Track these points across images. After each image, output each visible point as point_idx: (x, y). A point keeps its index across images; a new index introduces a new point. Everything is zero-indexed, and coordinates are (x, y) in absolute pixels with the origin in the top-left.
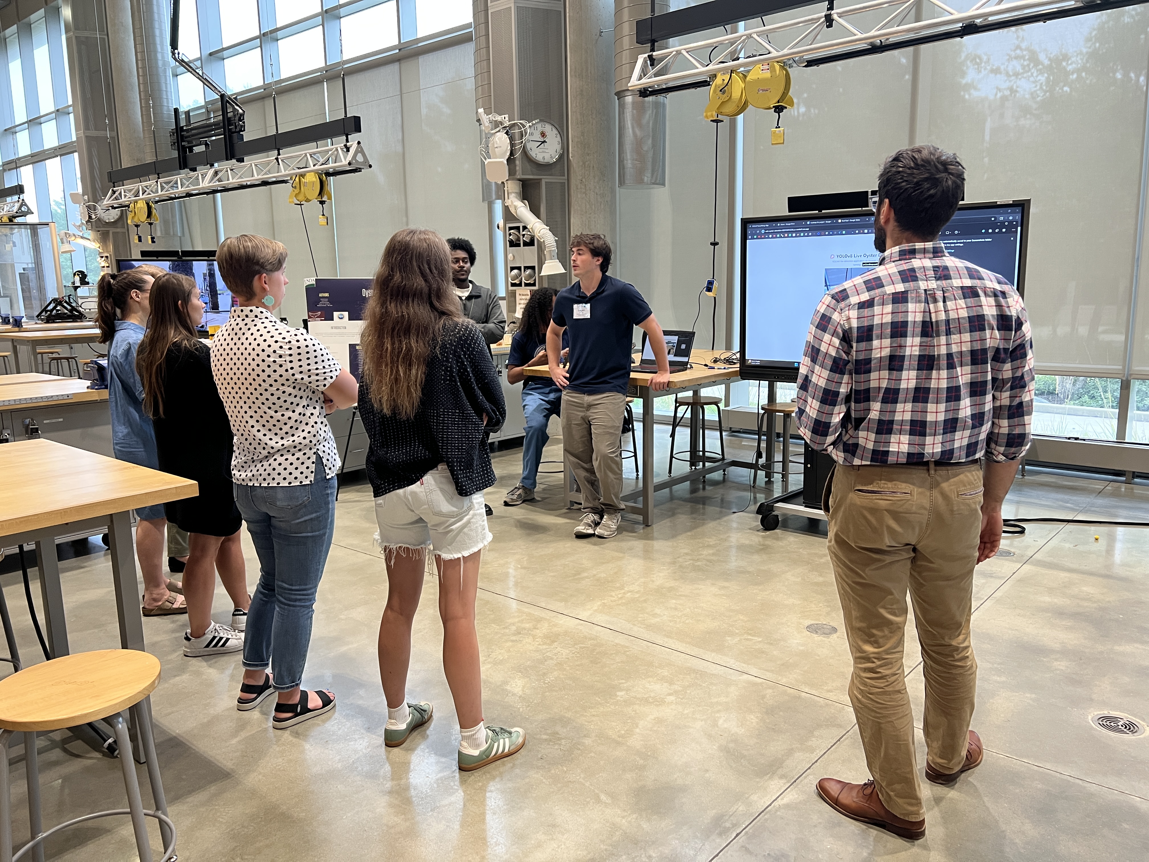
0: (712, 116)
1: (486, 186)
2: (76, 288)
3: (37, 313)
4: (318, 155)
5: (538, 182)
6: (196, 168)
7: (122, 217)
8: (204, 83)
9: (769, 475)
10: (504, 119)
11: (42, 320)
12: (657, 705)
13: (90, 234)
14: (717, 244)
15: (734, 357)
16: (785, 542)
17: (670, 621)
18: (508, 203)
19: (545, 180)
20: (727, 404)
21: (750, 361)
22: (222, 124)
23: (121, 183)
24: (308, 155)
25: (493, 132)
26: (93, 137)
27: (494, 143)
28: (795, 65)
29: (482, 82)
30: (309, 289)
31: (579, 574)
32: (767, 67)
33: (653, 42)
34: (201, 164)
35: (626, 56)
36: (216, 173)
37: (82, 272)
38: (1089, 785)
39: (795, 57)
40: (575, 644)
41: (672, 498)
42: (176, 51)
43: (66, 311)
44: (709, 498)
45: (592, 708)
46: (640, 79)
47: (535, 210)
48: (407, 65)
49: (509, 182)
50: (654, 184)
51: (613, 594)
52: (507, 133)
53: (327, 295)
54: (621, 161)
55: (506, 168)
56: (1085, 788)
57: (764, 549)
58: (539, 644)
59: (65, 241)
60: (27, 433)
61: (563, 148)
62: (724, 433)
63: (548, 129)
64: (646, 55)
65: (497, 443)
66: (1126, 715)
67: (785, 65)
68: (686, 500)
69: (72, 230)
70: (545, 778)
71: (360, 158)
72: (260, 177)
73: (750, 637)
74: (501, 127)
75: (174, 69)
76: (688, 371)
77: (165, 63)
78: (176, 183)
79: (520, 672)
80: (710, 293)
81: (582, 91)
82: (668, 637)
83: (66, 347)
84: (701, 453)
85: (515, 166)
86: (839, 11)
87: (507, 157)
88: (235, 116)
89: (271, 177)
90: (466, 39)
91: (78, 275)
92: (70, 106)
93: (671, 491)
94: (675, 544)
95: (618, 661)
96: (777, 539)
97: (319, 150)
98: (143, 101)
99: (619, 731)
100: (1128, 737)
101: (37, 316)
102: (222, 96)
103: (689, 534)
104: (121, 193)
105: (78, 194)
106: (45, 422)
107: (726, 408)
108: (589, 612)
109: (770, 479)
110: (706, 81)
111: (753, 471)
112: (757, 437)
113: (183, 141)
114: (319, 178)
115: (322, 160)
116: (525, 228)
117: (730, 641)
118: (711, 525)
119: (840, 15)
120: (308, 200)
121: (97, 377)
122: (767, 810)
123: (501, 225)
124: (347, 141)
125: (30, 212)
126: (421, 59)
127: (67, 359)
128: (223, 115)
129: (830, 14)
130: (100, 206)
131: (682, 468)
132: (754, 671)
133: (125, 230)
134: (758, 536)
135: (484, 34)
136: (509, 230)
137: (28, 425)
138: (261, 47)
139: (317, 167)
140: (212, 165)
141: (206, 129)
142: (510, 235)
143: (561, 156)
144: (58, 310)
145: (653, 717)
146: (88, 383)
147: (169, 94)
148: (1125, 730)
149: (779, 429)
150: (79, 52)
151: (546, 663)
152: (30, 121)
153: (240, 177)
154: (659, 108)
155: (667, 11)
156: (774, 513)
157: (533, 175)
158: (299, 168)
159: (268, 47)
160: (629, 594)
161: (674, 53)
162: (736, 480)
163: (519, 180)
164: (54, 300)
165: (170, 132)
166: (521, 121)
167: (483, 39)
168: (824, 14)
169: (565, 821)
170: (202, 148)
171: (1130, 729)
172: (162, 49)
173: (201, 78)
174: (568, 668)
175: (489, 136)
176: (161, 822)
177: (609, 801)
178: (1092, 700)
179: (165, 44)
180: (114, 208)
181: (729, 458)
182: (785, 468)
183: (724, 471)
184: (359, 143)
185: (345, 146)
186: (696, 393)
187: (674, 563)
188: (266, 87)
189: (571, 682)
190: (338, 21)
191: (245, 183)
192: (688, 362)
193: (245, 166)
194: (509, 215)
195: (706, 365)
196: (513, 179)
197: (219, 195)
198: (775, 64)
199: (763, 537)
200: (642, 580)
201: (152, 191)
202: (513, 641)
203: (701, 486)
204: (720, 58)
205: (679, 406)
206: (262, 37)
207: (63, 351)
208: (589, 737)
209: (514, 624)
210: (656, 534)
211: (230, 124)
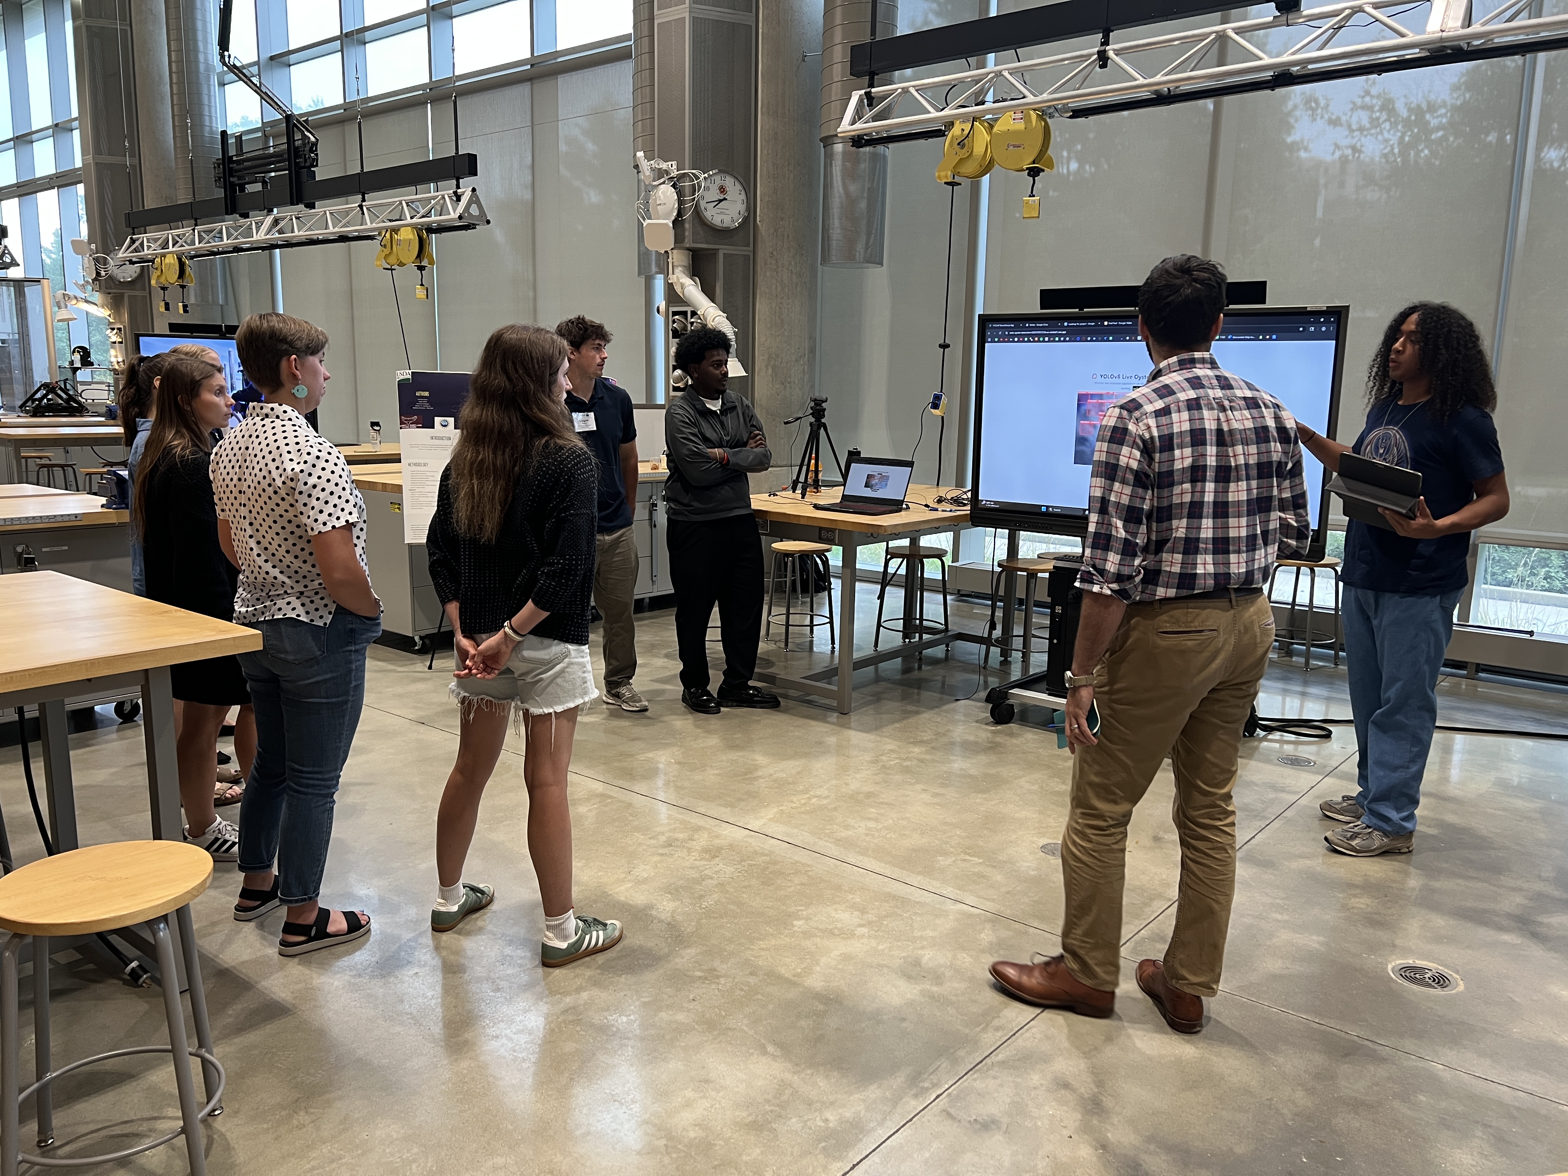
0: (946, 177)
1: (644, 256)
2: (75, 370)
3: (20, 403)
4: (418, 203)
5: (713, 253)
6: (248, 214)
7: (143, 277)
8: (262, 98)
9: (1005, 654)
10: (672, 166)
11: (27, 412)
12: (844, 938)
13: (97, 297)
14: (948, 346)
15: (965, 497)
16: (1020, 739)
17: (867, 835)
18: (672, 279)
19: (723, 250)
20: (955, 559)
21: (984, 502)
22: (286, 156)
23: (142, 229)
24: (404, 203)
25: (655, 183)
26: (106, 164)
27: (656, 199)
28: (1057, 115)
29: (642, 116)
30: (402, 385)
31: (751, 773)
32: (1019, 115)
33: (872, 75)
34: (254, 209)
35: (836, 90)
36: (276, 222)
37: (83, 348)
38: (1381, 1048)
39: (1058, 105)
40: (742, 861)
41: (878, 679)
42: (226, 53)
43: (60, 402)
44: (926, 681)
45: (761, 940)
46: (853, 123)
47: (708, 291)
48: (542, 87)
49: (675, 251)
50: (868, 262)
51: (795, 799)
52: (674, 186)
53: (427, 394)
54: (826, 229)
55: (672, 233)
56: (1375, 1051)
57: (993, 747)
58: (695, 860)
59: (62, 305)
60: (19, 564)
61: (748, 209)
62: (949, 597)
63: (729, 182)
64: (863, 92)
65: (647, 601)
66: (1435, 965)
67: (1044, 114)
68: (894, 682)
69: (72, 291)
70: (697, 1024)
71: (474, 210)
72: (337, 230)
73: (967, 857)
74: (666, 177)
75: (221, 75)
76: (903, 513)
77: (209, 68)
78: (221, 232)
79: (670, 893)
80: (936, 411)
81: (776, 133)
82: (862, 854)
83: (61, 450)
84: (918, 622)
85: (684, 230)
86: (1116, 47)
87: (673, 218)
88: (304, 145)
89: (352, 229)
90: (622, 55)
91: (78, 352)
92: (75, 119)
93: (877, 670)
94: (879, 739)
95: (797, 882)
96: (1012, 735)
97: (418, 196)
98: (176, 118)
99: (794, 969)
100: (1438, 992)
101: (21, 407)
102: (288, 118)
103: (897, 725)
104: (142, 243)
105: (82, 241)
106: (44, 550)
107: (954, 564)
108: (763, 821)
109: (1006, 660)
110: (940, 130)
111: (984, 647)
112: (990, 602)
113: (231, 175)
114: (418, 235)
115: (422, 212)
116: (694, 314)
117: (943, 861)
118: (926, 716)
119: (1118, 53)
120: (401, 264)
121: (115, 492)
122: (977, 1068)
123: (663, 307)
124: (458, 187)
125: (14, 263)
126: (561, 79)
127: (62, 466)
128: (288, 143)
129: (1105, 51)
130: (112, 259)
131: (892, 639)
132: (971, 899)
133: (146, 293)
134: (987, 730)
135: (647, 51)
136: (673, 316)
137: (22, 553)
138: (342, 51)
139: (415, 220)
140: (271, 211)
141: (263, 161)
142: (674, 322)
143: (746, 220)
144: (49, 400)
145: (838, 953)
146: (103, 500)
147: (213, 110)
148: (1433, 984)
149: (1021, 593)
150: (91, 48)
151: (704, 883)
152: (17, 137)
153: (310, 229)
154: (878, 162)
155: (892, 34)
156: (1007, 702)
157: (707, 243)
158: (390, 221)
159: (353, 52)
160: (815, 800)
161: (900, 90)
162: (962, 659)
163: (689, 249)
164: (45, 386)
165: (214, 163)
166: (693, 171)
167: (646, 57)
168: (1096, 49)
169: (721, 1076)
170: (258, 187)
171: (1439, 982)
172: (206, 47)
173: (258, 90)
174: (732, 890)
175: (650, 188)
176: (205, 1063)
177: (778, 1053)
178: (1394, 946)
179: (209, 41)
180: (132, 262)
181: (954, 628)
182: (1026, 644)
183: (947, 646)
184: (474, 190)
185: (455, 193)
186: (914, 542)
187: (875, 762)
188: (347, 106)
189: (735, 908)
190: (450, 21)
191: (315, 237)
192: (903, 501)
193: (316, 214)
194: (673, 296)
195: (926, 506)
196: (680, 248)
197: (278, 251)
198: (1032, 112)
199: (993, 732)
200: (834, 782)
201: (185, 242)
202: (661, 855)
203: (916, 665)
204: (959, 101)
205: (890, 559)
206: (344, 39)
207: (55, 455)
208: (756, 975)
209: (663, 833)
210: (853, 724)
211: (297, 156)
